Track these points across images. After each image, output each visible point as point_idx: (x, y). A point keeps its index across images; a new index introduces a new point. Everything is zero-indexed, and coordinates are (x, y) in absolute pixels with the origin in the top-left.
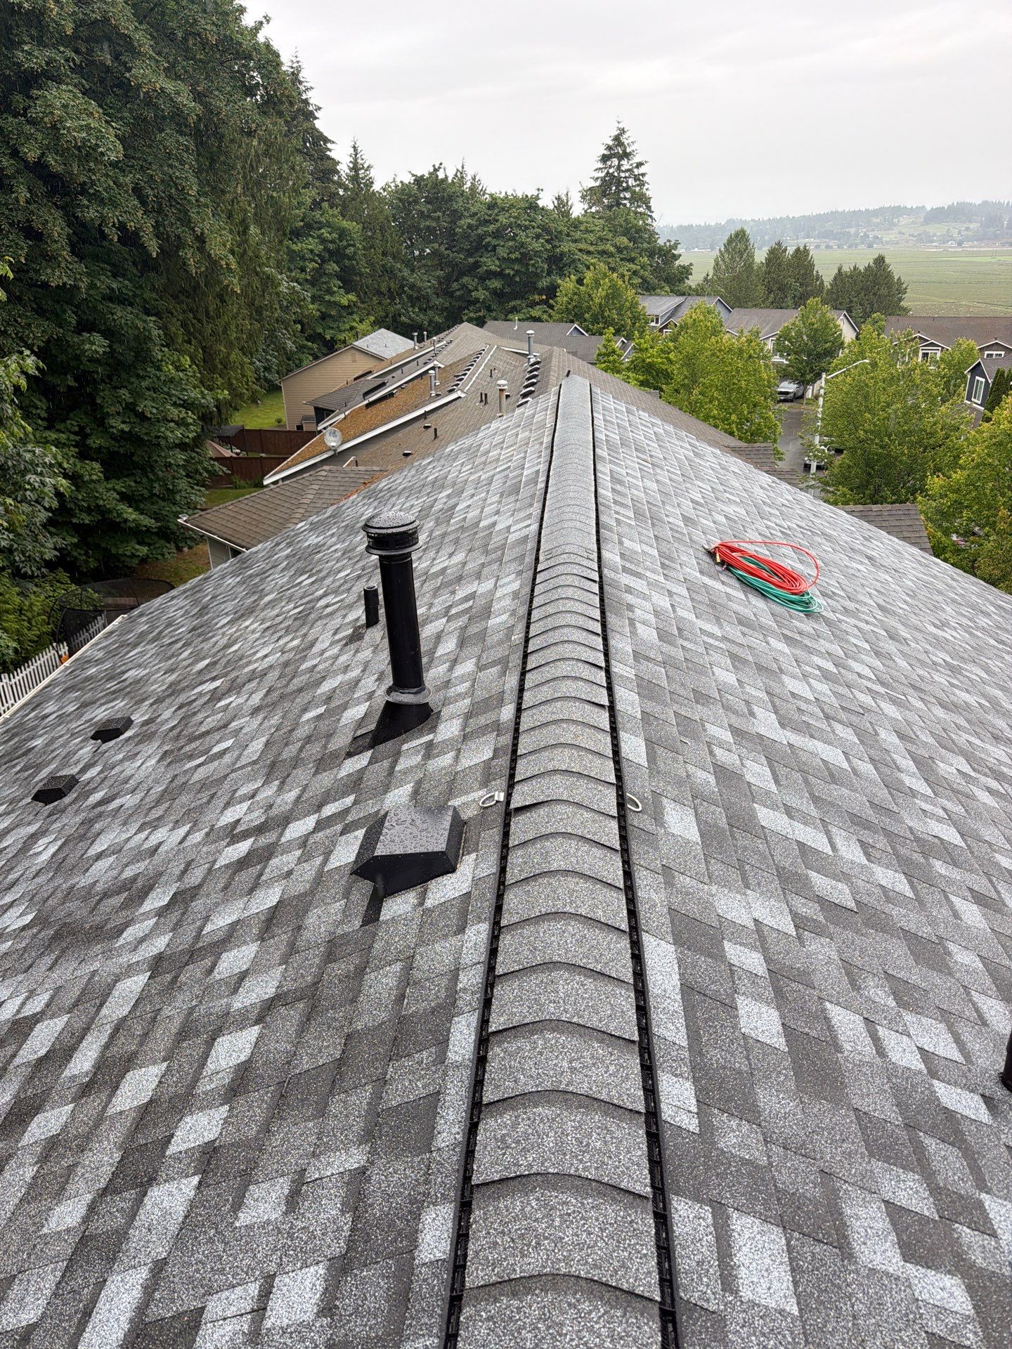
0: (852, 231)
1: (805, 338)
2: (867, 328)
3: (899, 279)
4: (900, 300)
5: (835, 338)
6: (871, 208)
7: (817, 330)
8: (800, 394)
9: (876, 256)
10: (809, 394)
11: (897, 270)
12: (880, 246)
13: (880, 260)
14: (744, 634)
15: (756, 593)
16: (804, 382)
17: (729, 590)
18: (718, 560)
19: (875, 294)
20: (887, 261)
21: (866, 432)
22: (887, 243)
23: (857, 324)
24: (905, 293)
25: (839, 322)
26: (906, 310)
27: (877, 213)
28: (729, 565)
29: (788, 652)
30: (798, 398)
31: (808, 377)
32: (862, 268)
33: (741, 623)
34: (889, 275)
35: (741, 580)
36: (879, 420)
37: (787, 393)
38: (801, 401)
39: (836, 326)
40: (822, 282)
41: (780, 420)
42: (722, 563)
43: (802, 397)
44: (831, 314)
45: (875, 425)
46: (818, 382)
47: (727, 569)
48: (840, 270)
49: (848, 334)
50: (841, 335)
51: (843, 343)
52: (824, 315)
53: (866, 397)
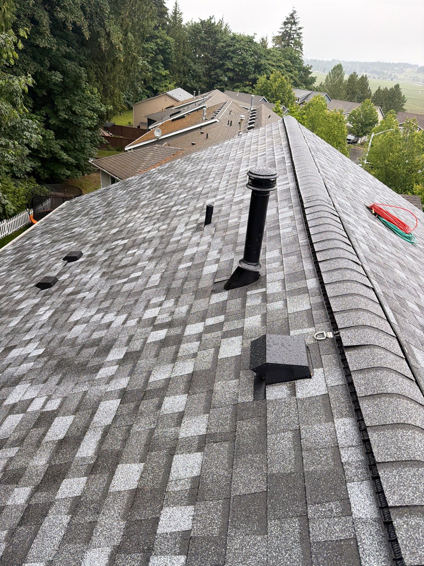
0: (385, 72)
1: (362, 117)
2: (389, 116)
3: (404, 96)
4: (403, 105)
5: (375, 118)
6: (395, 63)
7: (367, 113)
8: (355, 141)
9: (396, 84)
10: (359, 142)
11: (404, 92)
12: (396, 80)
13: (397, 86)
14: (397, 252)
15: (391, 231)
16: (358, 136)
19: (392, 101)
20: (400, 87)
21: (389, 161)
22: (400, 79)
23: (385, 112)
24: (405, 102)
25: (377, 111)
26: (404, 110)
27: (397, 65)
29: (415, 263)
31: (360, 134)
32: (389, 89)
34: (400, 94)
35: (384, 224)
36: (395, 157)
37: (350, 140)
38: (355, 144)
39: (376, 113)
40: (371, 93)
41: (349, 151)
44: (375, 107)
45: (393, 158)
46: (364, 137)
48: (379, 88)
49: (380, 118)
50: (377, 117)
51: (378, 121)
52: (371, 107)
53: (391, 146)
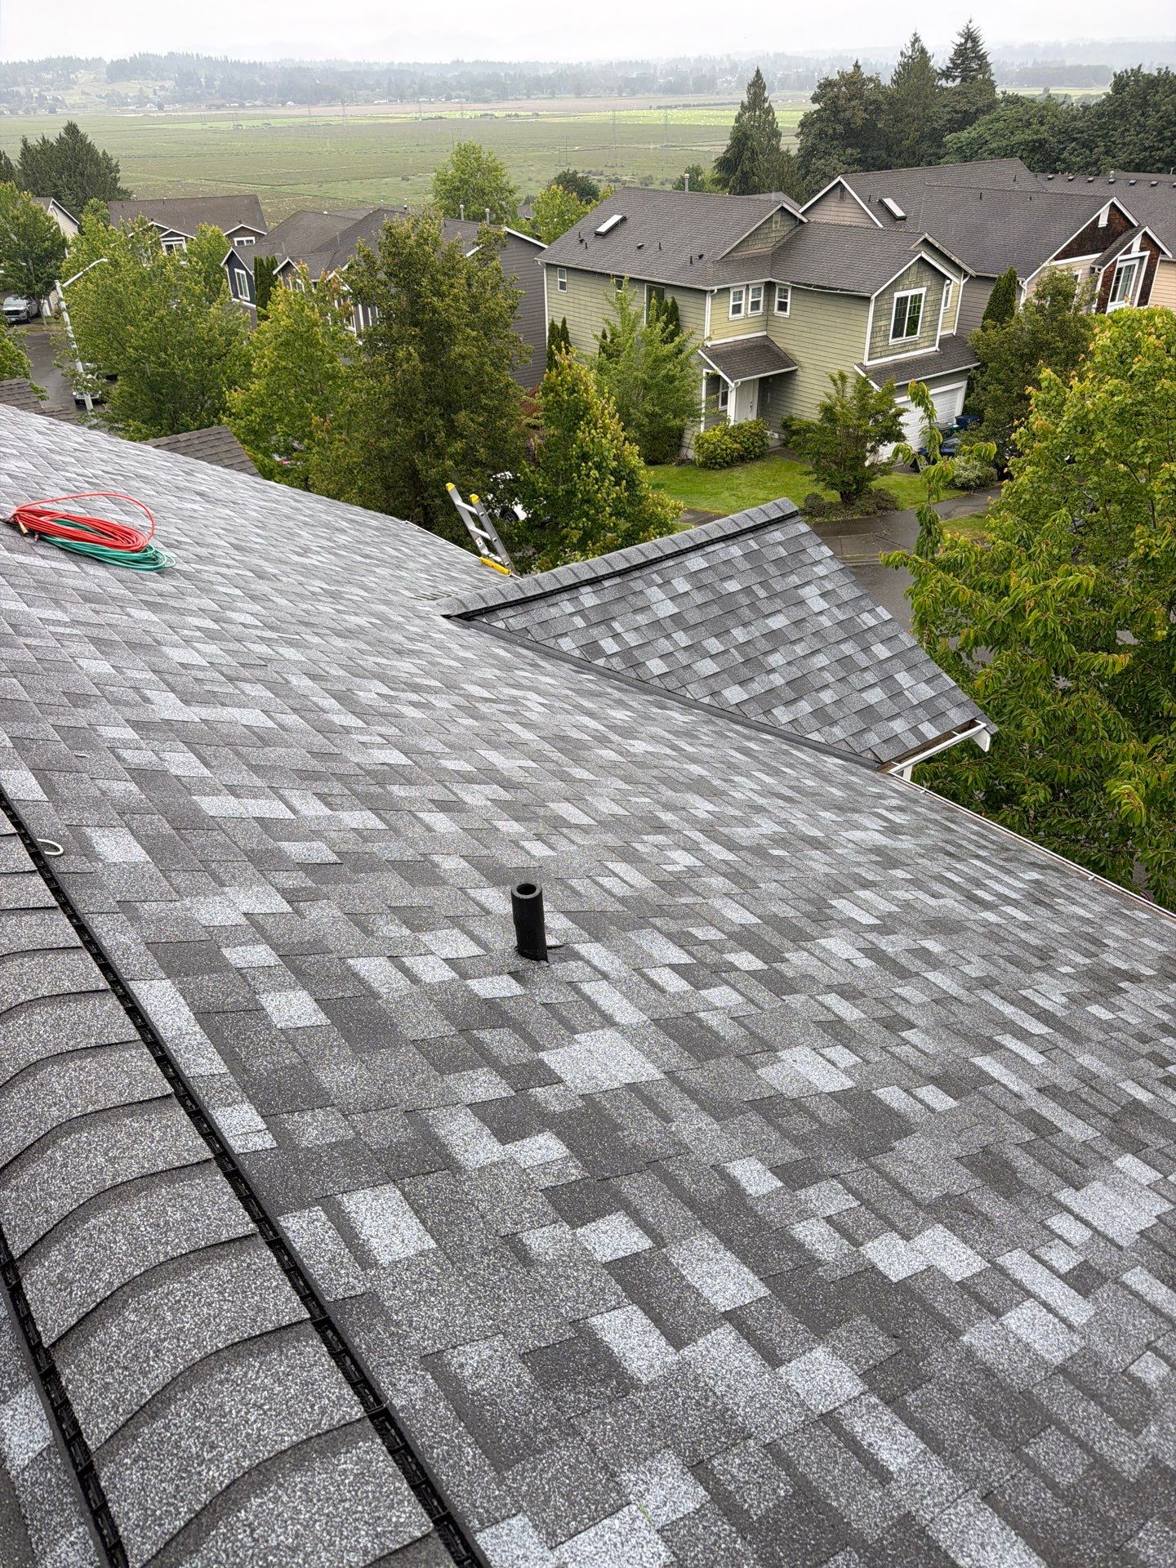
0: (22, 90)
1: (13, 236)
2: (88, 218)
3: (104, 153)
4: (116, 180)
5: (54, 235)
6: (36, 59)
7: (25, 226)
8: (34, 311)
9: (66, 124)
10: (47, 311)
11: (100, 142)
12: (65, 111)
13: (72, 129)
14: (97, 613)
15: (90, 560)
16: (35, 296)
17: (54, 564)
18: (25, 531)
19: (82, 174)
20: (82, 130)
21: (136, 349)
22: (73, 106)
23: (74, 213)
24: (118, 171)
25: (50, 213)
26: (126, 193)
27: (47, 65)
28: (41, 533)
29: (156, 619)
30: (35, 316)
31: (37, 288)
32: (52, 140)
33: (86, 599)
34: (90, 149)
35: (64, 549)
36: (145, 332)
37: (16, 312)
38: (39, 320)
39: (49, 219)
40: (8, 161)
41: (21, 348)
42: (31, 533)
43: (38, 315)
44: (37, 203)
45: (144, 340)
46: (53, 293)
47: (41, 539)
48: (25, 142)
49: (69, 230)
50: (58, 229)
51: (65, 240)
52: (26, 204)
53: (120, 305)
